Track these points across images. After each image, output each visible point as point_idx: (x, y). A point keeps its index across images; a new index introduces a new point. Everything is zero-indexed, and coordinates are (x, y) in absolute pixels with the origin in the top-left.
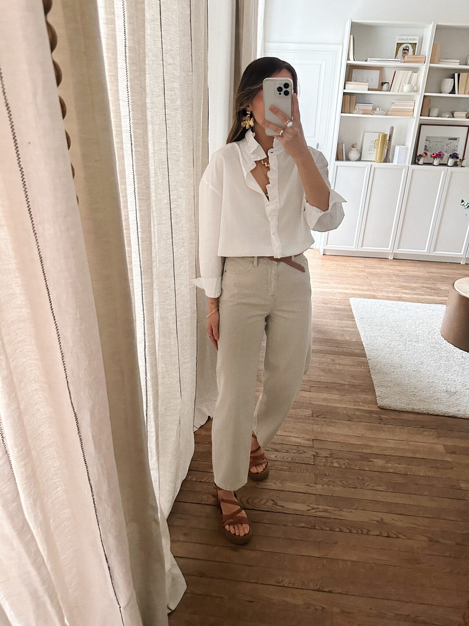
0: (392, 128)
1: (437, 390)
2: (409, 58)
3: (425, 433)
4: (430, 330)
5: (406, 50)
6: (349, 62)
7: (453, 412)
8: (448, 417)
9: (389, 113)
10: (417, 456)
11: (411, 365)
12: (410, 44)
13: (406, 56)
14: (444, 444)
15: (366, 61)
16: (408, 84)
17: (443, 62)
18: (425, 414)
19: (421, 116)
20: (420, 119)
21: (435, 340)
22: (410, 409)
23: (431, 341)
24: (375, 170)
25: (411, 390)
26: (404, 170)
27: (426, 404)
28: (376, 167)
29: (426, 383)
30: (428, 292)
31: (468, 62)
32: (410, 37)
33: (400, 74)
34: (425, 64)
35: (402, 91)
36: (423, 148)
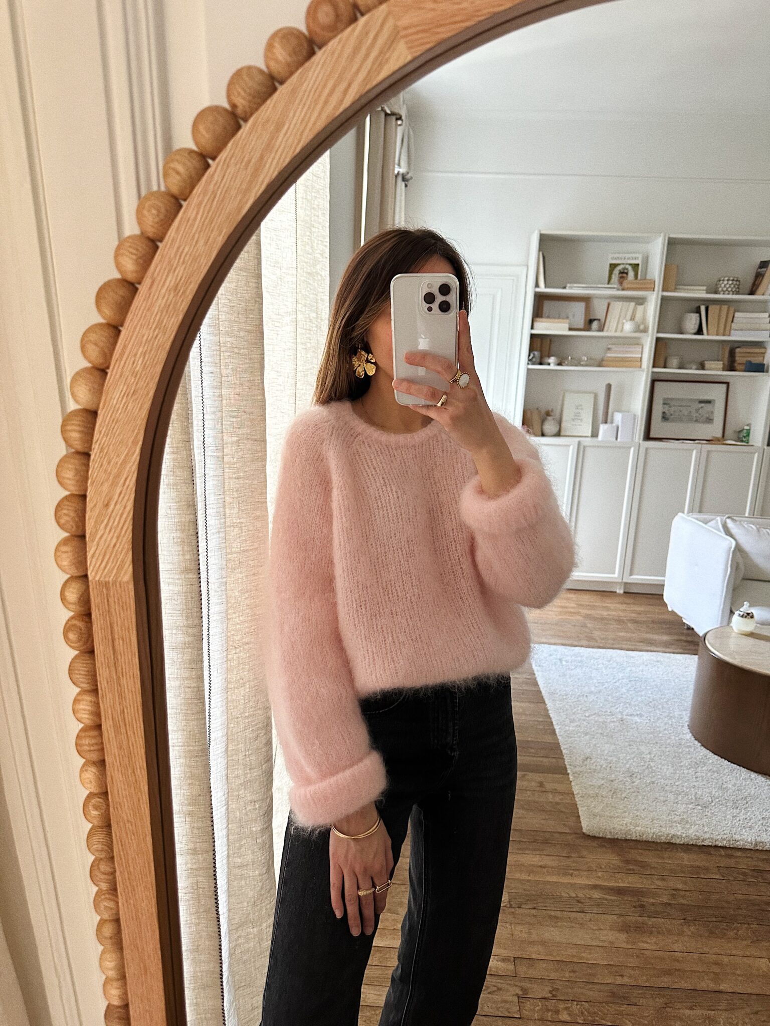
0: (609, 387)
2: (630, 283)
5: (623, 273)
6: (538, 290)
9: (604, 363)
12: (630, 264)
13: (625, 281)
15: (565, 288)
16: (631, 319)
17: (681, 289)
19: (654, 366)
20: (653, 372)
24: (588, 450)
26: (632, 449)
28: (586, 444)
31: (720, 289)
32: (627, 256)
33: (617, 306)
34: (655, 293)
35: (622, 331)
36: (660, 415)
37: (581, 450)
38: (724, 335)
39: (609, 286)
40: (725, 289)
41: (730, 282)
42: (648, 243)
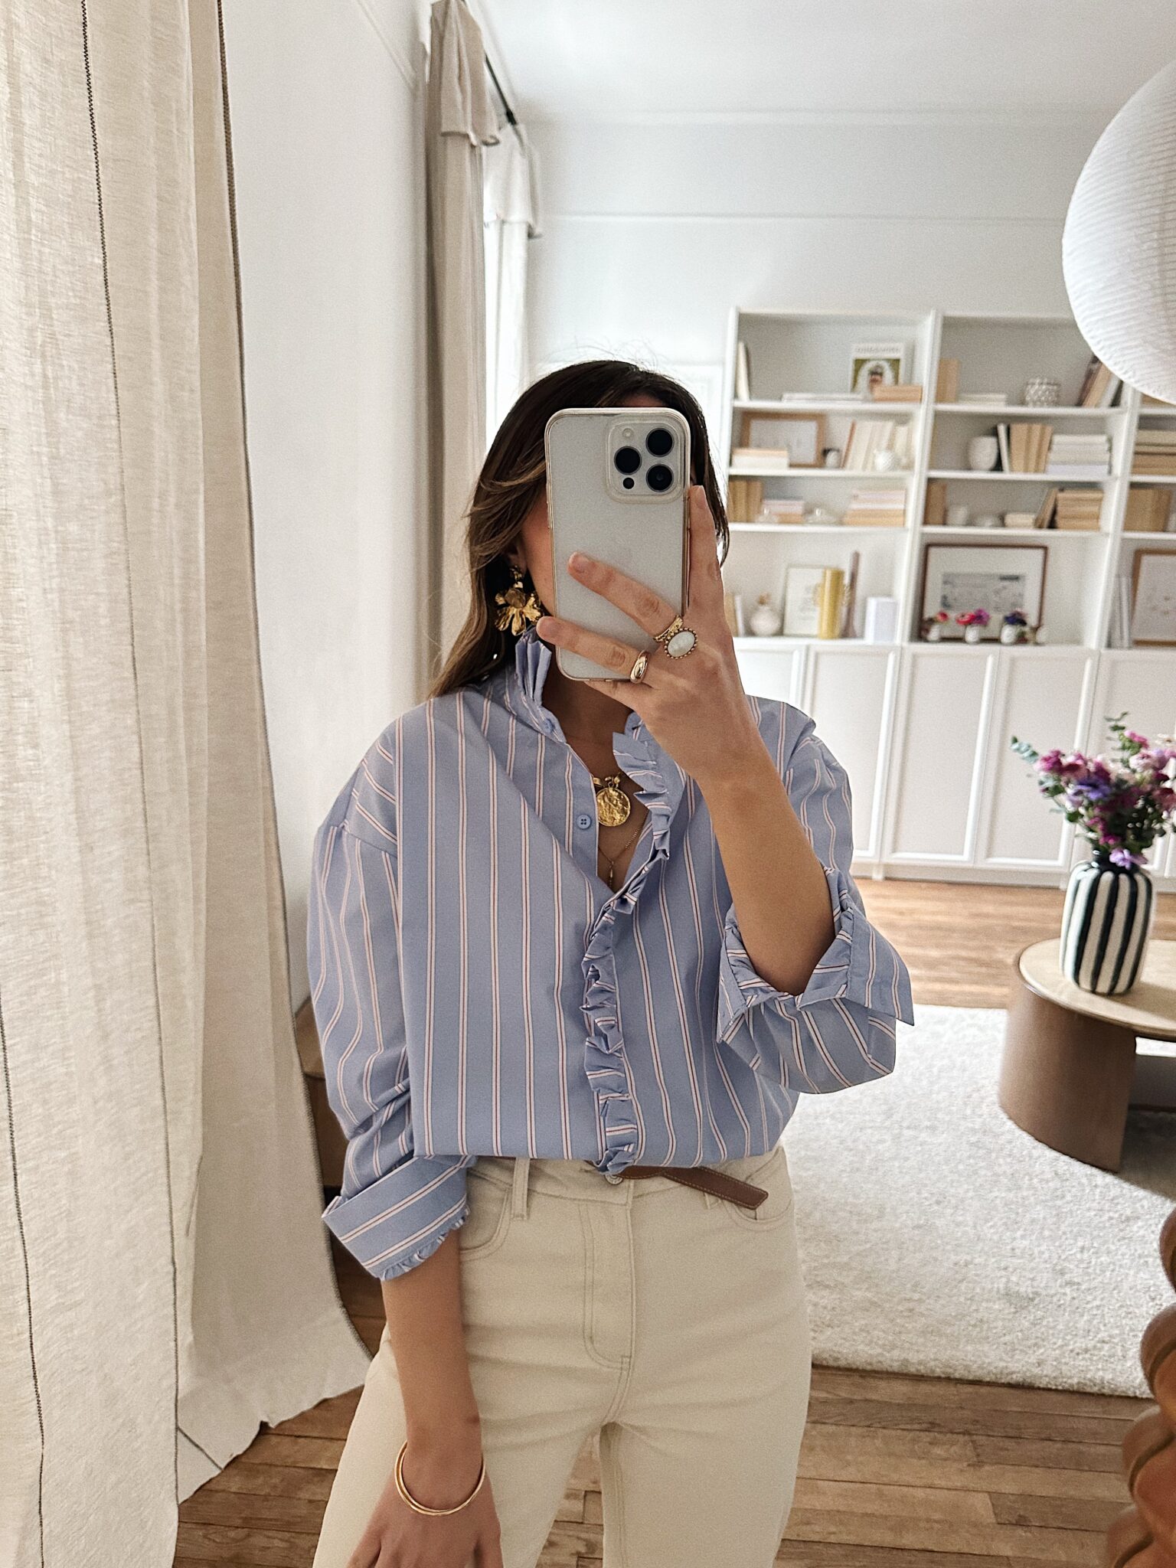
0: (856, 557)
1: (978, 1290)
3: (938, 1451)
4: (969, 1089)
5: (876, 375)
6: (738, 404)
7: (1024, 1369)
8: (1010, 1386)
9: (846, 519)
10: (908, 1540)
11: (908, 1208)
12: (888, 360)
13: (879, 388)
14: (993, 1488)
15: (779, 400)
16: (887, 449)
17: (968, 399)
18: (939, 1378)
19: (926, 522)
20: (923, 534)
21: (980, 1120)
22: (895, 1364)
23: (970, 1125)
24: (820, 656)
25: (903, 1295)
26: (891, 658)
27: (944, 1341)
28: (819, 650)
29: (950, 1268)
30: (970, 973)
31: (1028, 399)
32: (882, 346)
33: (866, 428)
34: (924, 406)
35: (874, 468)
36: (939, 600)
37: (813, 662)
38: (1036, 471)
39: (854, 396)
40: (1035, 398)
41: (1044, 387)
42: (913, 323)
